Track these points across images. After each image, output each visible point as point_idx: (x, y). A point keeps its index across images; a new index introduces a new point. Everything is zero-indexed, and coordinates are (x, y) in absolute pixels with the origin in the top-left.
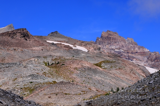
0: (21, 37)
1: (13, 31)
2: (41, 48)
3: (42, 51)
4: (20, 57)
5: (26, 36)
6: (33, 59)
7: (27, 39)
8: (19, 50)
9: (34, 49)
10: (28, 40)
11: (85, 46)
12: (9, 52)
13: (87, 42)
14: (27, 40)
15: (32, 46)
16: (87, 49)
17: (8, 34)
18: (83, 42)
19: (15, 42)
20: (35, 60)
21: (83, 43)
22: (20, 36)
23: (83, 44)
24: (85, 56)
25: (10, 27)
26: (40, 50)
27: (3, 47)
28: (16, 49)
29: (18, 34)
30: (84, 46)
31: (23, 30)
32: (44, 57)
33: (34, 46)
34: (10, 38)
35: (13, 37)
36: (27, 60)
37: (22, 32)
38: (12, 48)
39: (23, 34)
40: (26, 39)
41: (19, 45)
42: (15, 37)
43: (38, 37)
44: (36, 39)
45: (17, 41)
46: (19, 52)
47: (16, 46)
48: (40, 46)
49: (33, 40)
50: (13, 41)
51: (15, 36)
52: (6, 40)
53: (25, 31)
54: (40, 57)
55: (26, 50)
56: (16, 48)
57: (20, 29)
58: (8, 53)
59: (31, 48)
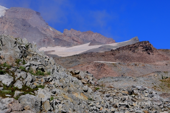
0: (143, 51)
1: (134, 44)
2: (165, 62)
3: (166, 66)
4: (141, 73)
5: (148, 49)
6: (153, 74)
7: (150, 52)
8: (141, 66)
9: (157, 63)
10: (151, 54)
12: (130, 67)
14: (149, 54)
15: (155, 61)
17: (129, 48)
19: (136, 57)
20: (154, 75)
22: (142, 50)
25: (135, 40)
26: (164, 65)
27: (123, 62)
28: (137, 65)
29: (140, 48)
31: (145, 43)
32: (164, 72)
33: (158, 61)
34: (130, 52)
35: (134, 51)
36: (146, 75)
37: (144, 45)
38: (133, 63)
39: (146, 48)
41: (141, 59)
42: (136, 51)
43: (163, 50)
44: (160, 53)
45: (139, 56)
46: (140, 67)
47: (138, 61)
48: (164, 61)
49: (157, 53)
50: (135, 55)
51: (137, 50)
52: (126, 54)
53: (147, 44)
54: (160, 72)
55: (148, 65)
56: (137, 63)
57: (142, 42)
58: (128, 69)
59: (154, 63)
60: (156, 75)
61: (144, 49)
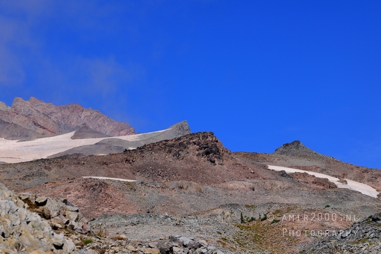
0: (198, 155)
1: (180, 139)
2: (248, 183)
3: (251, 192)
4: (192, 206)
5: (212, 152)
6: (220, 211)
7: (216, 159)
8: (193, 190)
9: (231, 185)
10: (216, 162)
11: (372, 181)
12: (166, 193)
13: (376, 170)
14: (214, 162)
15: (226, 180)
16: (377, 191)
17: (165, 146)
18: (366, 171)
19: (183, 169)
20: (223, 213)
21: (365, 174)
22: (197, 152)
23: (367, 176)
24: (358, 206)
25: (181, 128)
26: (248, 188)
27: (151, 180)
28: (185, 187)
29: (191, 147)
30: (369, 181)
31: (205, 137)
32: (247, 206)
33: (232, 179)
34: (169, 158)
35: (177, 155)
36: (203, 213)
37: (202, 142)
38: (173, 184)
39: (205, 148)
40: (211, 162)
41: (193, 174)
42: (182, 154)
43: (245, 155)
44: (239, 160)
45: (189, 166)
46: (190, 193)
47: (186, 178)
48: (248, 180)
49: (231, 162)
50: (179, 164)
51: (185, 152)
52: (160, 162)
53: (210, 139)
54: (237, 205)
55: (209, 188)
56: (185, 183)
57: (197, 135)
58: (163, 197)
59: (224, 185)
60: (228, 213)
61: (201, 151)
